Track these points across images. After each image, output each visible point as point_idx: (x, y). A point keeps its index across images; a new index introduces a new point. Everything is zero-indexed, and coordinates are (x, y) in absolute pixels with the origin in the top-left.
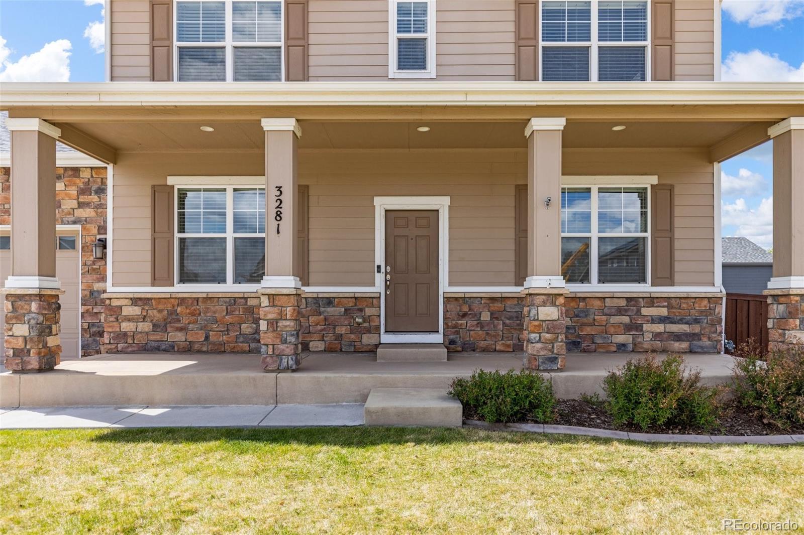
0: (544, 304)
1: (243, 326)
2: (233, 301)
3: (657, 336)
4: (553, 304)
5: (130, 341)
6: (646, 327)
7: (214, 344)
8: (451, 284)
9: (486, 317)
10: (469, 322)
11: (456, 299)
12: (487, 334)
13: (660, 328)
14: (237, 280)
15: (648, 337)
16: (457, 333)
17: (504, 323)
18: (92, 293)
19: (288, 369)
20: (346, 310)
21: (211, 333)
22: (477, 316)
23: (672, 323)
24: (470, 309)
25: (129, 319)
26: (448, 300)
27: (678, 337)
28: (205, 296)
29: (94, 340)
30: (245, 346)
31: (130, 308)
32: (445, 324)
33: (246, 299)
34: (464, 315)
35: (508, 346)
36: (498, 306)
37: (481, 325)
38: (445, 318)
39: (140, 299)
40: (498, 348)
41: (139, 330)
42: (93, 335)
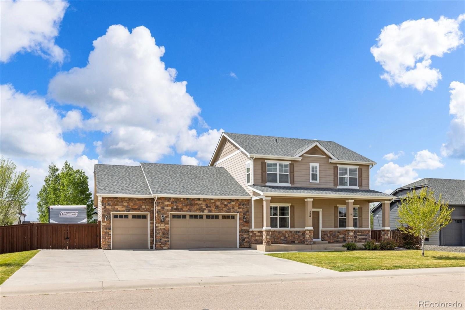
0: (351, 232)
1: (282, 237)
2: (280, 232)
3: (360, 239)
4: (352, 232)
5: (258, 241)
6: (358, 237)
7: (275, 242)
8: (322, 228)
9: (329, 235)
10: (325, 236)
11: (323, 231)
12: (329, 239)
13: (360, 237)
14: (280, 227)
15: (358, 239)
16: (324, 238)
17: (332, 237)
18: (242, 230)
19: (312, 244)
20: (302, 234)
21: (275, 239)
22: (327, 235)
23: (362, 236)
24: (326, 233)
25: (258, 236)
26: (322, 231)
27: (363, 239)
28: (274, 231)
29: (242, 242)
30: (282, 242)
31: (258, 234)
32: (321, 237)
33: (282, 231)
34: (325, 235)
35: (333, 241)
36: (331, 233)
37: (328, 237)
38: (321, 235)
39: (260, 231)
40: (331, 242)
41: (260, 238)
42: (242, 240)
